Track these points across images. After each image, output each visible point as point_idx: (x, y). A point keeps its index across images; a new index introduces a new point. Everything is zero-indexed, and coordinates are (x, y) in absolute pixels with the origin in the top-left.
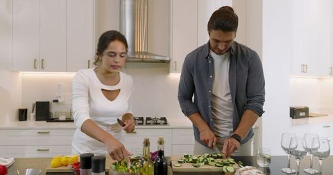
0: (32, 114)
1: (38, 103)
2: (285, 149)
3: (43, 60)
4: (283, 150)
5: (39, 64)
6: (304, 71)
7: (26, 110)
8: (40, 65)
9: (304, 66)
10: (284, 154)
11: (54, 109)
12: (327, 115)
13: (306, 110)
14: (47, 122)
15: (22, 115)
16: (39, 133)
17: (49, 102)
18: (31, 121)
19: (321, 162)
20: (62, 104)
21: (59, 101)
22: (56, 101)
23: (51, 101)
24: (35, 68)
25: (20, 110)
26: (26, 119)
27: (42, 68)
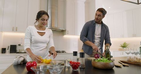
0: (8, 51)
1: (11, 45)
7: (5, 49)
17: (16, 45)
21: (21, 45)
24: (13, 30)
25: (2, 49)
26: (5, 53)
27: (16, 31)
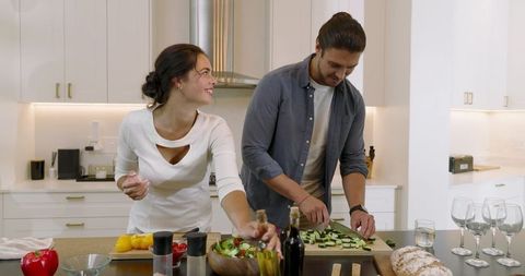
0: (52, 169)
1: (59, 151)
2: (456, 220)
3: (70, 85)
4: (453, 222)
5: (63, 91)
6: (468, 103)
7: (43, 163)
8: (65, 92)
9: (469, 95)
10: (456, 227)
11: (87, 162)
12: (498, 168)
13: (469, 160)
14: (78, 181)
15: (37, 170)
16: (68, 198)
17: (78, 151)
18: (51, 181)
19: (509, 239)
20: (100, 152)
21: (95, 148)
22: (90, 149)
23: (81, 147)
24: (58, 96)
25: (33, 163)
26: (42, 177)
27: (70, 96)
